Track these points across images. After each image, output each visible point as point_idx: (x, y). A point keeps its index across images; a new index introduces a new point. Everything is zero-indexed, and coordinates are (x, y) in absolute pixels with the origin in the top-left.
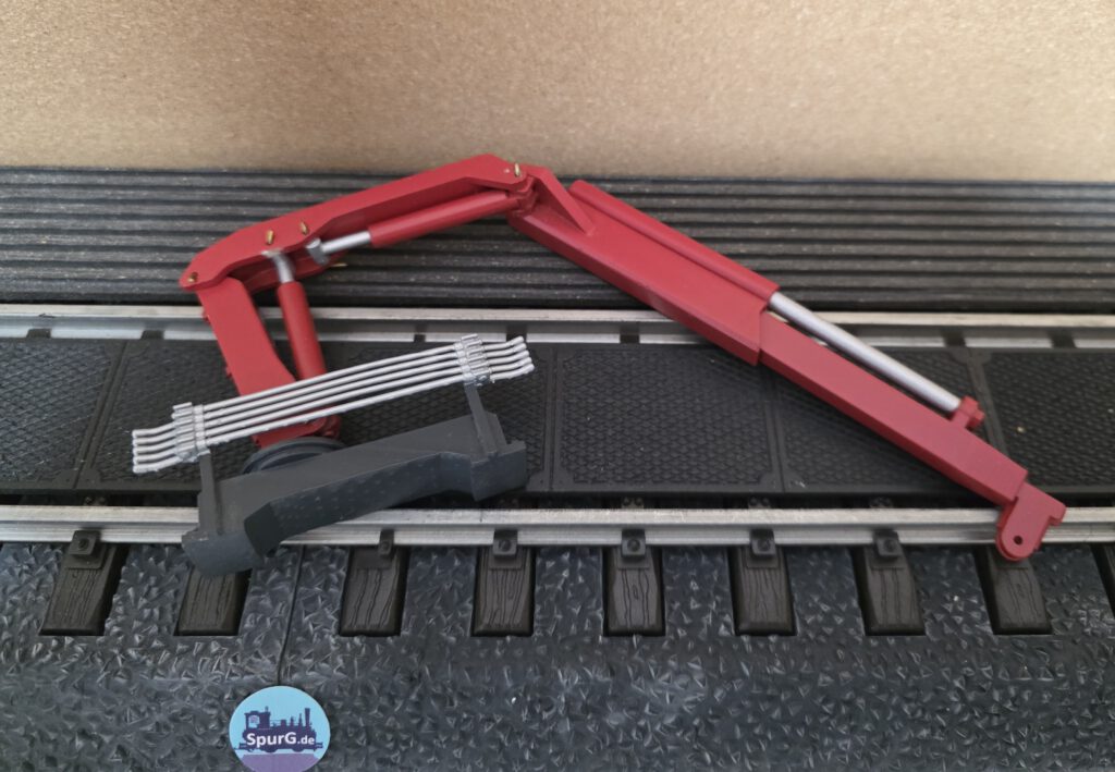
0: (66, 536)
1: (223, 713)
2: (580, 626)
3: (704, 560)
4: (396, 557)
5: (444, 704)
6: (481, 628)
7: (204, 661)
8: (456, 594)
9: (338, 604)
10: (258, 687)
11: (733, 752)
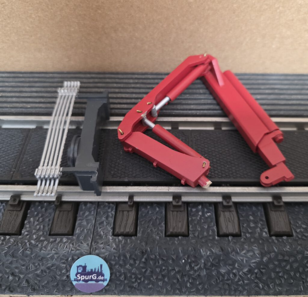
0: (7, 198)
1: (68, 266)
2: (208, 233)
3: (254, 208)
4: (134, 206)
5: (155, 263)
6: (169, 233)
7: (61, 245)
8: (158, 221)
9: (112, 224)
10: (82, 255)
11: (271, 284)
